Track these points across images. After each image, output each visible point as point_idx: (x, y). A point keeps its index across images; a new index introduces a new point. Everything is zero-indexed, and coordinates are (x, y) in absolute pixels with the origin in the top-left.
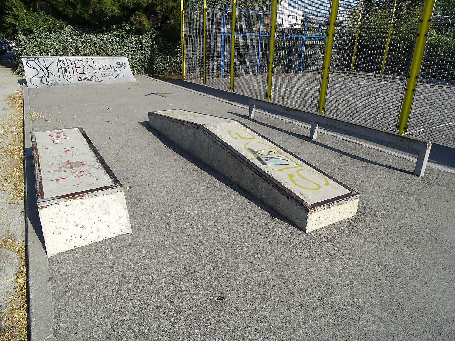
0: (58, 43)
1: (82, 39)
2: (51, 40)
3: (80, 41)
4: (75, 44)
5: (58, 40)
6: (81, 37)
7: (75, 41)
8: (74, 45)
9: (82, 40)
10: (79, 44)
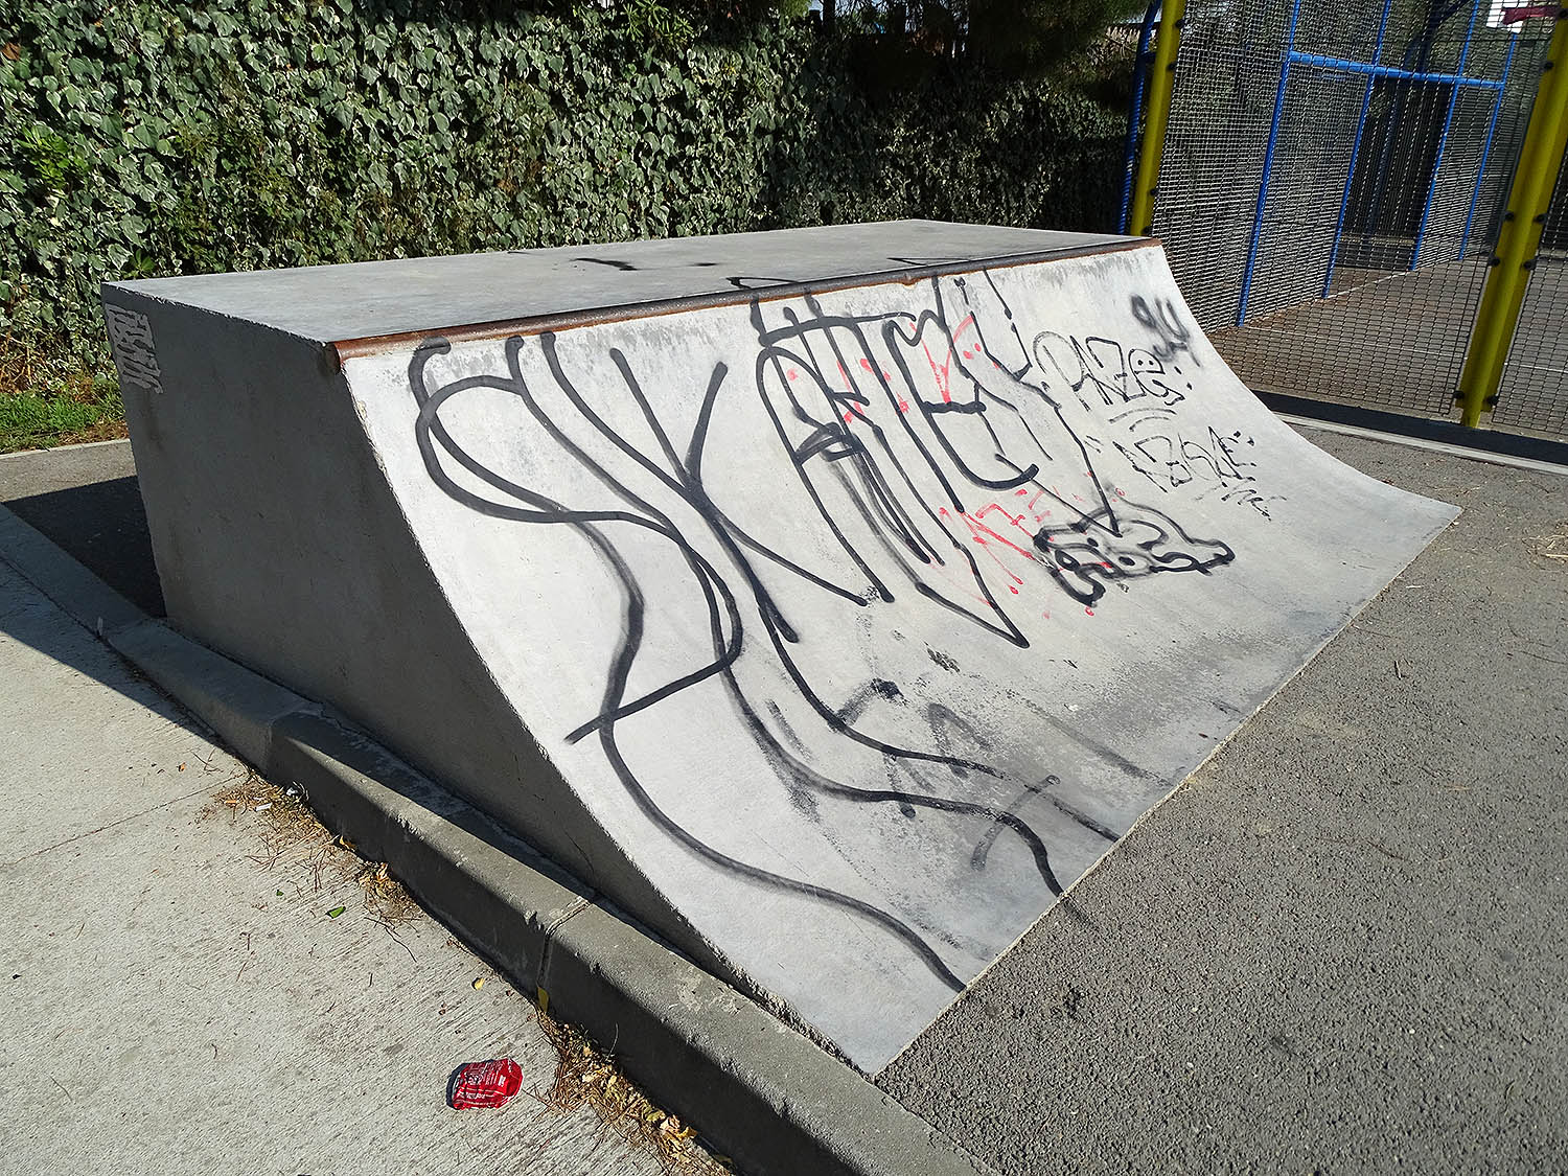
0: (179, 95)
1: (373, 61)
2: (122, 67)
3: (361, 84)
4: (321, 111)
5: (180, 70)
6: (371, 42)
7: (320, 77)
8: (312, 115)
9: (372, 75)
10: (349, 107)
